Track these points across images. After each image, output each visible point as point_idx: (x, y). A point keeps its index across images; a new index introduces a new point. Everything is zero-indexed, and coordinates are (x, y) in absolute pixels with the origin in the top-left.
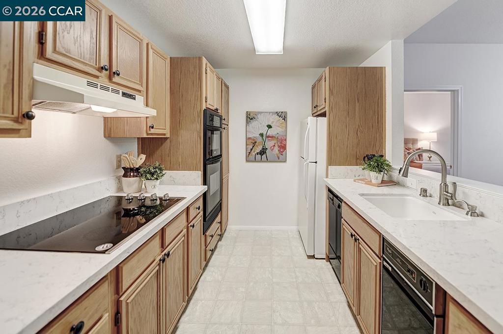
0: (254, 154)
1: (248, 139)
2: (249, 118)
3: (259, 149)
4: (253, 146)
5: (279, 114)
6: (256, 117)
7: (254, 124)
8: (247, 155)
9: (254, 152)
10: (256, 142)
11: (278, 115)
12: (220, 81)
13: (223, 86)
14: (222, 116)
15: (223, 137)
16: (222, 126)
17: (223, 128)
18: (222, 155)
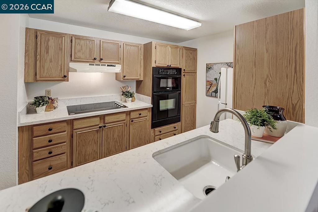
0: (211, 92)
1: (207, 81)
2: (208, 68)
3: (214, 89)
4: (210, 87)
5: (229, 65)
6: (212, 67)
7: (211, 72)
8: (207, 92)
9: (211, 90)
10: (212, 84)
11: (227, 65)
12: (179, 49)
13: (185, 51)
14: (181, 69)
15: (184, 80)
16: (183, 74)
17: (184, 75)
18: (181, 90)
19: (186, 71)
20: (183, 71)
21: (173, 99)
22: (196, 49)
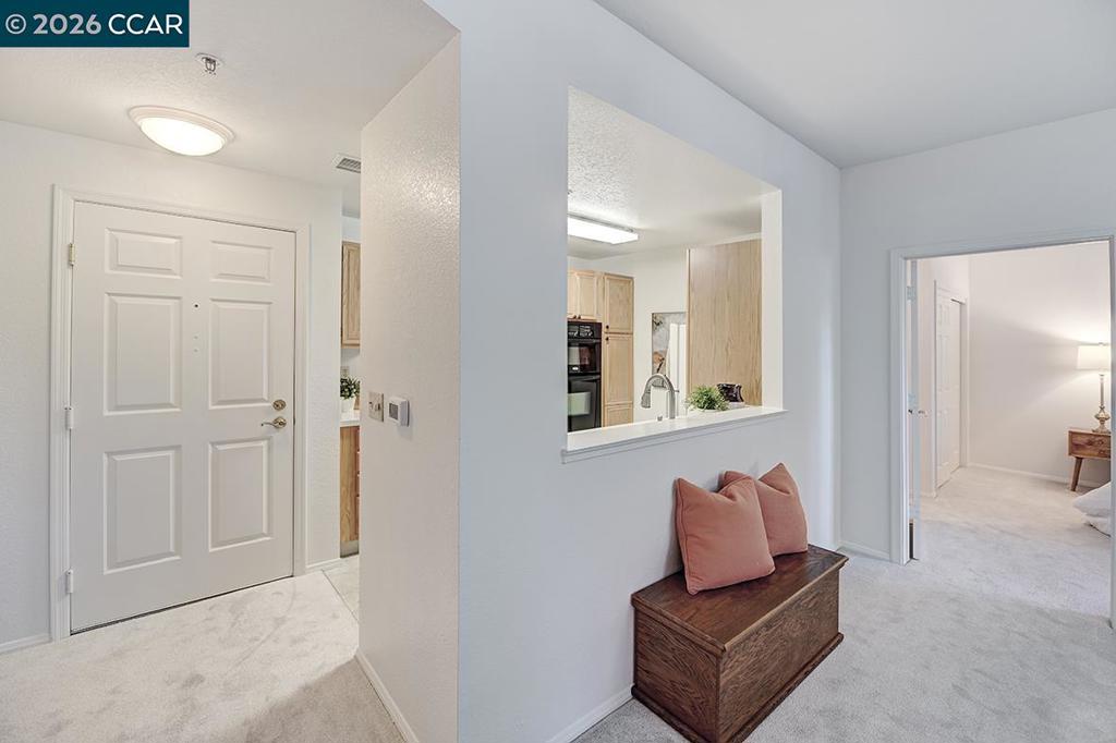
1: (655, 353)
2: (656, 323)
4: (661, 365)
6: (664, 321)
7: (661, 330)
10: (664, 359)
12: (595, 279)
13: (607, 282)
14: (600, 324)
15: (607, 350)
16: (604, 336)
17: (607, 339)
18: (600, 374)
19: (611, 330)
20: (604, 329)
21: (583, 394)
22: (632, 278)
